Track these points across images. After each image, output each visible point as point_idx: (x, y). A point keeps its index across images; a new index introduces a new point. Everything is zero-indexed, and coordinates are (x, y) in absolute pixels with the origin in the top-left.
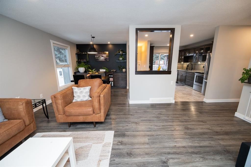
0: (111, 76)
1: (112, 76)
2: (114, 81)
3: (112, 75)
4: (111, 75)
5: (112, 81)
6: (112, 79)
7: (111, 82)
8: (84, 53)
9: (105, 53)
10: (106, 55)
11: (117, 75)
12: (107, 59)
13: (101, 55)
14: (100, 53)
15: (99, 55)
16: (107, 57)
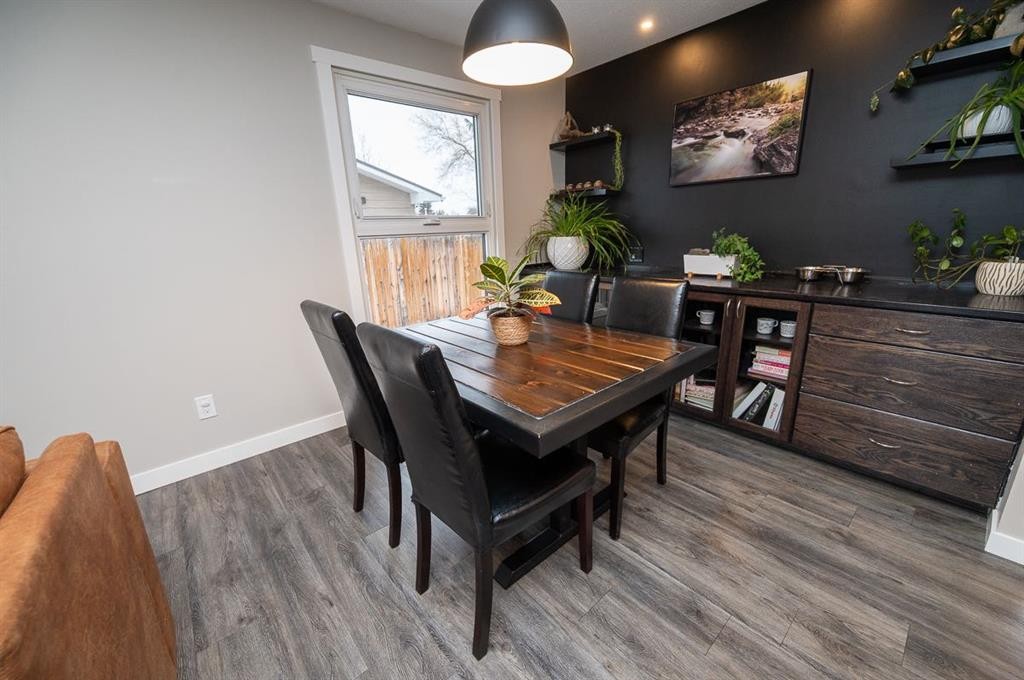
0: (776, 331)
1: (788, 330)
2: (794, 388)
3: (790, 316)
4: (781, 316)
5: (773, 384)
6: (786, 360)
7: (761, 387)
8: (596, 131)
9: (768, 92)
10: (778, 112)
11: (860, 332)
12: (783, 150)
13: (722, 125)
14: (713, 107)
15: (710, 122)
16: (783, 127)
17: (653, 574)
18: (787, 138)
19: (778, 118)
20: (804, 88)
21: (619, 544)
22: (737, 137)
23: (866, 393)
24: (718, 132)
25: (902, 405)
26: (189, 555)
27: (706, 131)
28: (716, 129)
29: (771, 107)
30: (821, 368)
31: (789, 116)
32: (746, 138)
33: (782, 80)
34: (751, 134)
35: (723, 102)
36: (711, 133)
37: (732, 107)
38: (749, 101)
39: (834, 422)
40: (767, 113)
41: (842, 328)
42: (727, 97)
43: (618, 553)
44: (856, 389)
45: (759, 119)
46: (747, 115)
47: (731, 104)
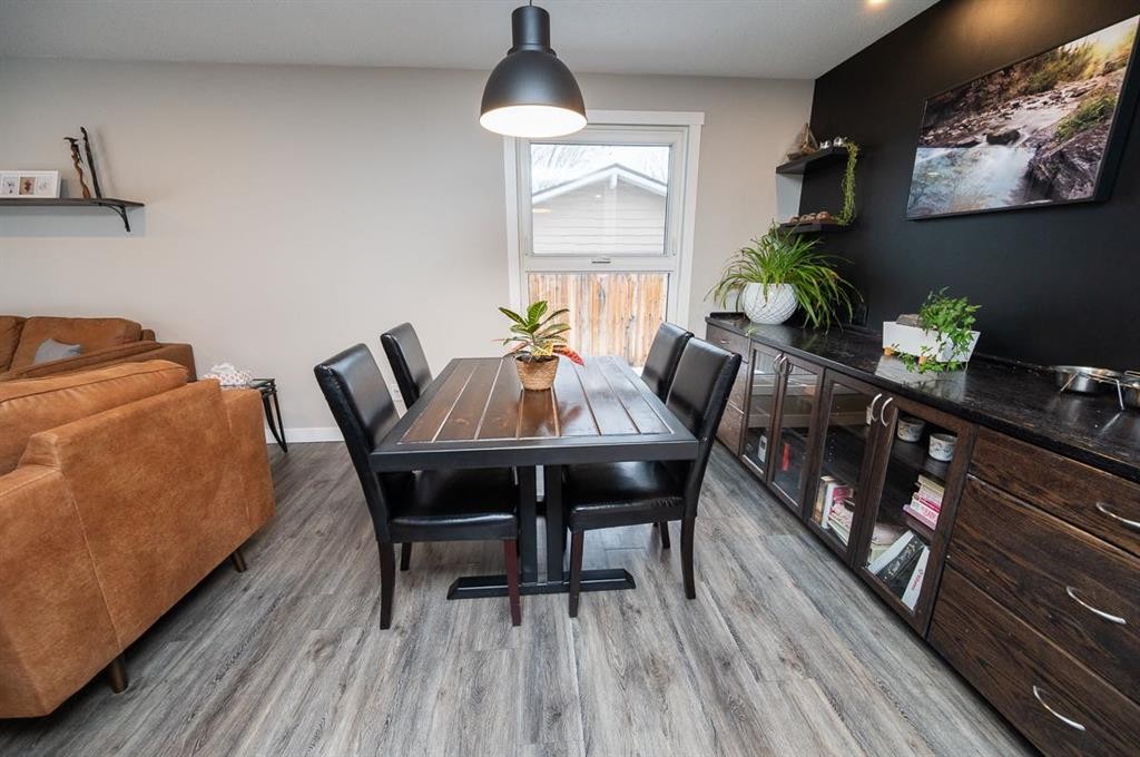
2: (939, 554)
5: (921, 539)
7: (908, 537)
9: (1064, 63)
10: (1078, 95)
11: (1037, 492)
12: (1077, 161)
13: (985, 126)
14: (977, 97)
15: (969, 122)
16: (1083, 121)
17: (564, 662)
18: (1087, 139)
19: (1076, 104)
20: (1130, 46)
21: (570, 622)
22: (1005, 143)
23: (1035, 602)
24: (979, 137)
25: (1091, 650)
26: (337, 485)
27: (962, 136)
28: (976, 133)
29: (1065, 89)
30: (975, 534)
31: (1095, 101)
32: (1020, 142)
33: (1091, 39)
34: (1027, 136)
35: (992, 88)
36: (969, 140)
37: (1003, 96)
38: (1032, 81)
39: (985, 631)
40: (1058, 98)
41: (1014, 478)
42: (999, 80)
43: (559, 627)
44: (1022, 589)
45: (1045, 111)
46: (1026, 106)
47: (1003, 89)
